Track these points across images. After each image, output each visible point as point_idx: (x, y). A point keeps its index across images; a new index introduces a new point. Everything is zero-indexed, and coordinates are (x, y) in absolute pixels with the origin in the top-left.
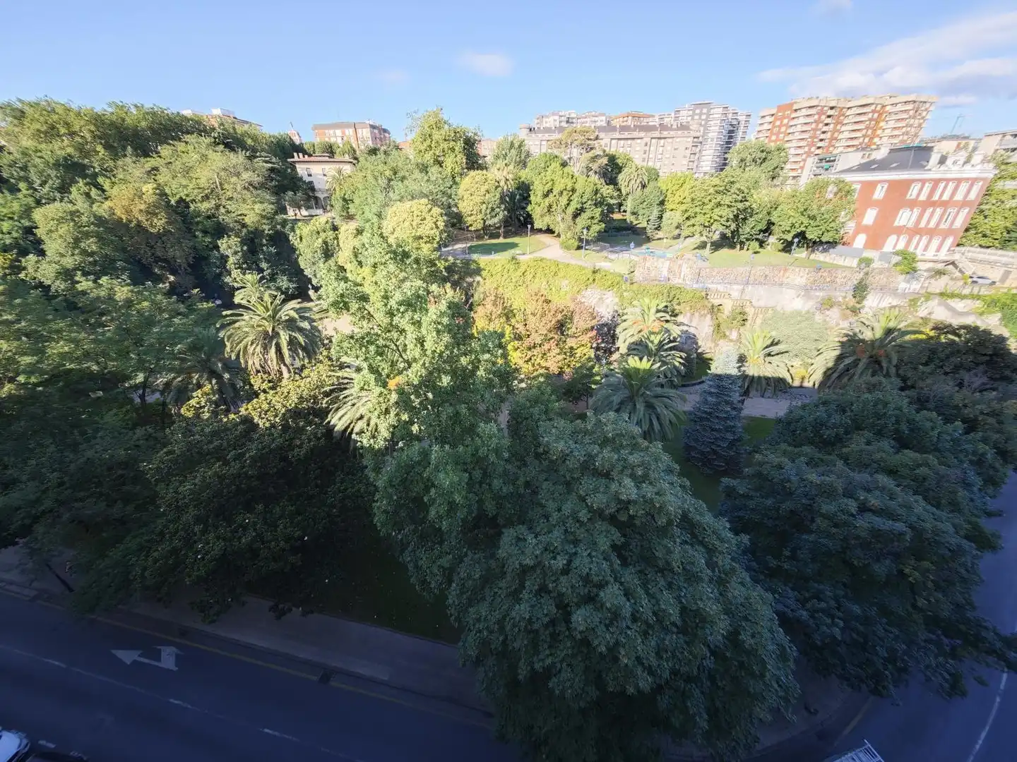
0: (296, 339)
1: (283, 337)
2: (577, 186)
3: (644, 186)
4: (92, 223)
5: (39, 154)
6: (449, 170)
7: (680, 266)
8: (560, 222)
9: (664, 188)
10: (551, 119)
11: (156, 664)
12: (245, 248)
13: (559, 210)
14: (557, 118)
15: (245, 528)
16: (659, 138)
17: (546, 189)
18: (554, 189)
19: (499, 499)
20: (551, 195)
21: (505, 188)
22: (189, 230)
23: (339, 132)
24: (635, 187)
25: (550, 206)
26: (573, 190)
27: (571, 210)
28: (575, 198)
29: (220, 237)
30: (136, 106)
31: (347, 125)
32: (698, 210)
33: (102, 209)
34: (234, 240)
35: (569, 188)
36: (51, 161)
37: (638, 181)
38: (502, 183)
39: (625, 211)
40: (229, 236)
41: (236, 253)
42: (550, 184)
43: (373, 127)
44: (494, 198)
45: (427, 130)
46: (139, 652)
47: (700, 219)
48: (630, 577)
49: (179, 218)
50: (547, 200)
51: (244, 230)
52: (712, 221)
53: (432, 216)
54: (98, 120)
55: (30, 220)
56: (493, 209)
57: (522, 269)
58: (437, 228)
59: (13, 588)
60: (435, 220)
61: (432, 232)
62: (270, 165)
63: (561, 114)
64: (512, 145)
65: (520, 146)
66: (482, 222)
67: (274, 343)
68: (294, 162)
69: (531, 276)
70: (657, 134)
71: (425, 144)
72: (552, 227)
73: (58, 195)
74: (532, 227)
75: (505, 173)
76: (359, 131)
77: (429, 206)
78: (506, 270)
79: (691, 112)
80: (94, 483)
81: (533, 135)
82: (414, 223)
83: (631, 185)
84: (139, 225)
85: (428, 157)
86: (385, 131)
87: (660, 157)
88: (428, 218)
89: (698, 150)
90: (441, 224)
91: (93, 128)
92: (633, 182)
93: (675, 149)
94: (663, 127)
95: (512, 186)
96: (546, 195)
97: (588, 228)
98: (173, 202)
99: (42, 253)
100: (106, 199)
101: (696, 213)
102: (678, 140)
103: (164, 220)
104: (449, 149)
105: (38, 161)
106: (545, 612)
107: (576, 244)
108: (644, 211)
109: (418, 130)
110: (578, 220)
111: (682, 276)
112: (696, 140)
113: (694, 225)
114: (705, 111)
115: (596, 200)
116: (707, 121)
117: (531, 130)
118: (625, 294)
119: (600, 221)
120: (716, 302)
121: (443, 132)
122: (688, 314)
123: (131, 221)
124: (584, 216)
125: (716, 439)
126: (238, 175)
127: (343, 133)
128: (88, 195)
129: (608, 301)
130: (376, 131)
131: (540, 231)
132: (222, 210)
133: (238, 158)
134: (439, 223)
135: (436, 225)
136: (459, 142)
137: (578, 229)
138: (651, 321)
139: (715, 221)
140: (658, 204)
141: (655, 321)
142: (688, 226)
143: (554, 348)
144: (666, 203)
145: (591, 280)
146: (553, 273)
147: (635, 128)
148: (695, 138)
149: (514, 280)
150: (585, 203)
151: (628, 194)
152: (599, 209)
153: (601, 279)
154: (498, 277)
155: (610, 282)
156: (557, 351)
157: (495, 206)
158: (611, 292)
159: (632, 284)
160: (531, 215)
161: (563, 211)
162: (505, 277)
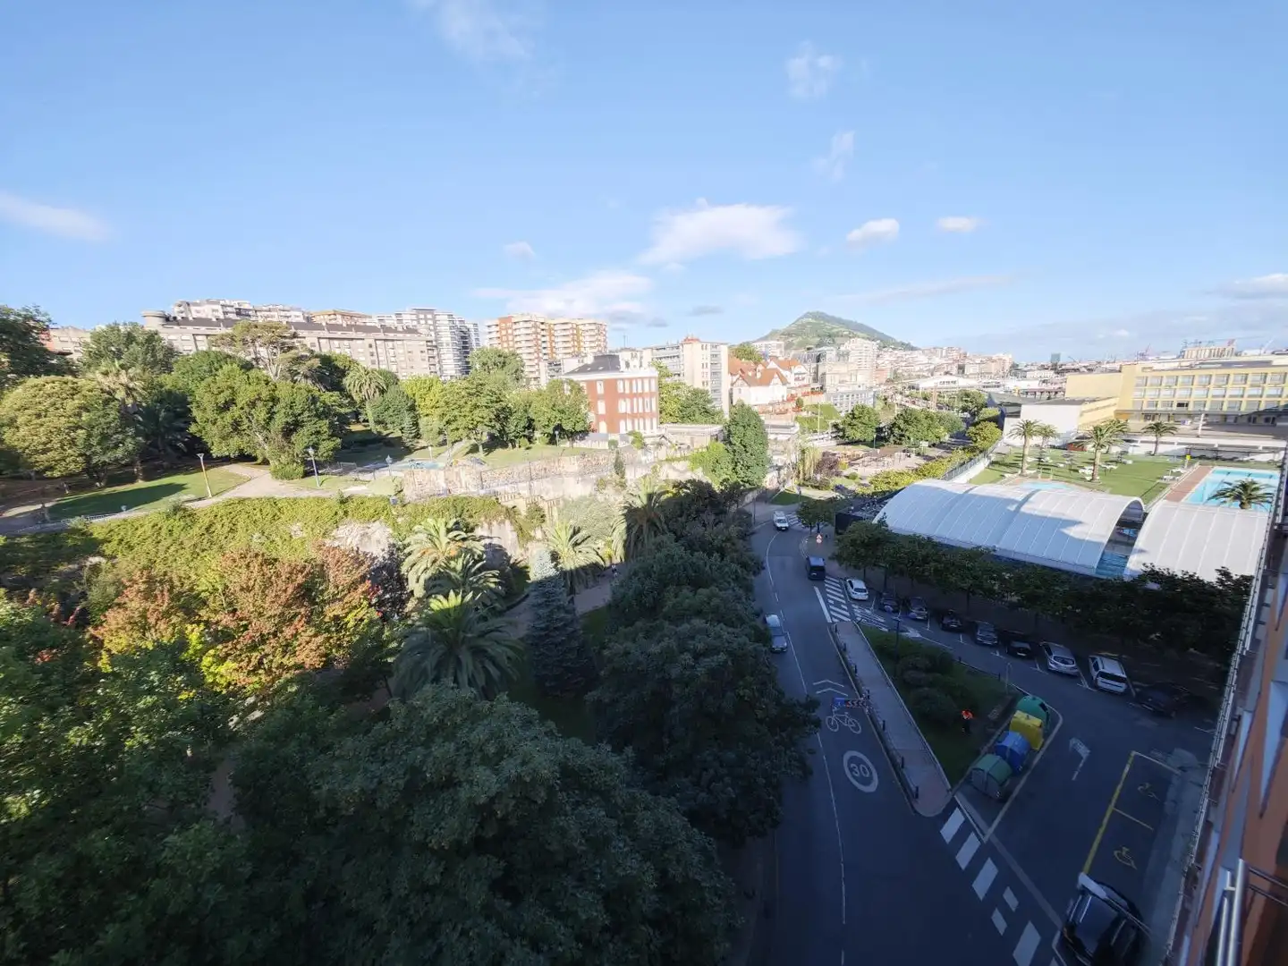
2: (279, 395)
3: (382, 391)
7: (457, 474)
8: (261, 443)
9: (409, 392)
10: (207, 308)
13: (256, 428)
14: (217, 307)
16: (385, 340)
17: (222, 401)
18: (238, 399)
20: (234, 409)
21: (130, 401)
24: (371, 392)
25: (236, 423)
26: (274, 400)
27: (277, 425)
28: (280, 409)
32: (456, 413)
35: (265, 397)
37: (373, 385)
38: (120, 395)
39: (366, 421)
42: (227, 393)
44: (105, 418)
47: (462, 422)
50: (228, 417)
52: (475, 423)
56: (105, 437)
57: (203, 523)
63: (222, 302)
65: (149, 340)
66: (80, 459)
69: (226, 530)
70: (381, 336)
72: (248, 451)
74: (207, 452)
75: (123, 379)
78: (164, 531)
79: (414, 317)
81: (175, 327)
83: (364, 391)
87: (393, 359)
89: (435, 353)
92: (366, 387)
93: (409, 352)
94: (386, 329)
96: (224, 409)
97: (315, 447)
101: (455, 416)
102: (409, 343)
107: (301, 469)
108: (392, 419)
110: (295, 437)
111: (463, 485)
112: (429, 344)
113: (457, 429)
114: (429, 316)
115: (317, 410)
116: (435, 326)
117: (168, 320)
118: (400, 520)
119: (332, 436)
120: (509, 505)
124: (304, 431)
125: (564, 654)
129: (377, 535)
131: (226, 460)
137: (298, 449)
138: (444, 545)
139: (478, 422)
140: (407, 410)
141: (449, 543)
142: (452, 431)
143: (304, 629)
144: (417, 408)
145: (341, 513)
146: (270, 517)
147: (349, 328)
148: (427, 341)
149: (187, 544)
150: (299, 415)
151: (363, 401)
152: (324, 421)
153: (357, 509)
154: (149, 546)
155: (372, 511)
156: (311, 631)
157: (110, 432)
158: (377, 522)
159: (404, 506)
160: (200, 438)
161: (263, 427)
162: (165, 543)
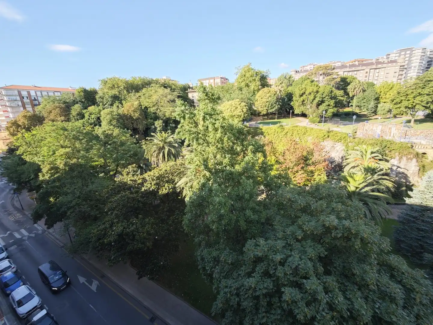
0: (171, 151)
1: (166, 149)
2: (320, 90)
3: (364, 91)
4: (117, 115)
5: (108, 94)
6: (252, 89)
7: (390, 128)
8: (309, 109)
9: (378, 91)
10: (309, 66)
11: (90, 286)
12: (164, 124)
13: (309, 102)
14: (312, 66)
15: (133, 224)
16: (375, 69)
17: (301, 92)
18: (306, 92)
19: (249, 222)
20: (304, 96)
21: (280, 94)
22: (146, 118)
23: (207, 81)
24: (358, 92)
25: (304, 101)
26: (317, 92)
27: (315, 102)
28: (318, 95)
29: (156, 120)
30: (139, 77)
31: (211, 78)
32: (403, 98)
33: (120, 111)
34: (161, 121)
35: (315, 91)
36: (110, 96)
37: (361, 88)
38: (278, 93)
39: (352, 106)
40: (159, 120)
41: (160, 126)
42: (304, 90)
43: (222, 78)
44: (273, 99)
45: (244, 73)
46: (86, 279)
47: (405, 103)
48: (331, 281)
49: (143, 113)
50: (302, 99)
51: (165, 118)
52: (414, 104)
53: (241, 106)
54: (126, 82)
55: (100, 114)
56: (272, 105)
57: (285, 131)
58: (243, 111)
59: (58, 241)
60: (242, 108)
61: (240, 113)
62: (179, 94)
64: (285, 78)
65: (290, 78)
66: (266, 111)
67: (163, 151)
68: (188, 92)
69: (290, 134)
70: (374, 67)
71: (242, 79)
72: (304, 112)
73: (110, 107)
74: (293, 112)
75: (280, 87)
76: (216, 80)
77: (240, 102)
78: (276, 132)
79: (398, 54)
80: (89, 200)
81: (298, 74)
82: (232, 110)
83: (355, 91)
84: (130, 116)
85: (243, 84)
86: (227, 79)
87: (376, 78)
88: (239, 107)
89: (404, 72)
90: (245, 110)
91: (125, 85)
92: (357, 89)
93: (387, 73)
94: (378, 63)
95: (283, 94)
96: (301, 96)
97: (326, 111)
98: (143, 108)
99: (100, 126)
100: (123, 107)
101: (402, 100)
102: (389, 68)
103: (139, 114)
104: (253, 80)
105: (107, 95)
106: (265, 286)
107: (318, 119)
108: (364, 104)
109: (239, 74)
110: (320, 107)
111: (392, 135)
112: (401, 67)
113: (400, 108)
114: (408, 52)
115: (331, 96)
116: (410, 57)
117: (297, 72)
118: (350, 144)
119: (334, 107)
120: (421, 151)
121: (250, 73)
122: (398, 158)
123: (128, 114)
124: (324, 104)
125: (423, 237)
126: (166, 97)
127: (209, 81)
128: (118, 107)
129: (338, 148)
130: (223, 80)
131: (297, 115)
132: (159, 110)
133: (168, 90)
134: (244, 110)
135: (242, 110)
136: (257, 77)
137: (320, 111)
138: (367, 159)
139: (416, 104)
140: (374, 100)
141: (370, 158)
142: (396, 108)
143: (300, 169)
144: (380, 99)
145: (326, 136)
146: (303, 133)
147: (359, 65)
148: (401, 66)
149: (280, 137)
150: (324, 98)
151: (353, 96)
152: (333, 101)
153: (333, 135)
154: (272, 135)
155: (339, 137)
156: (302, 172)
157: (273, 103)
158: (340, 143)
159: (354, 138)
160: (293, 107)
161: (311, 103)
162: (276, 135)
